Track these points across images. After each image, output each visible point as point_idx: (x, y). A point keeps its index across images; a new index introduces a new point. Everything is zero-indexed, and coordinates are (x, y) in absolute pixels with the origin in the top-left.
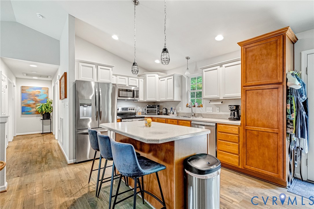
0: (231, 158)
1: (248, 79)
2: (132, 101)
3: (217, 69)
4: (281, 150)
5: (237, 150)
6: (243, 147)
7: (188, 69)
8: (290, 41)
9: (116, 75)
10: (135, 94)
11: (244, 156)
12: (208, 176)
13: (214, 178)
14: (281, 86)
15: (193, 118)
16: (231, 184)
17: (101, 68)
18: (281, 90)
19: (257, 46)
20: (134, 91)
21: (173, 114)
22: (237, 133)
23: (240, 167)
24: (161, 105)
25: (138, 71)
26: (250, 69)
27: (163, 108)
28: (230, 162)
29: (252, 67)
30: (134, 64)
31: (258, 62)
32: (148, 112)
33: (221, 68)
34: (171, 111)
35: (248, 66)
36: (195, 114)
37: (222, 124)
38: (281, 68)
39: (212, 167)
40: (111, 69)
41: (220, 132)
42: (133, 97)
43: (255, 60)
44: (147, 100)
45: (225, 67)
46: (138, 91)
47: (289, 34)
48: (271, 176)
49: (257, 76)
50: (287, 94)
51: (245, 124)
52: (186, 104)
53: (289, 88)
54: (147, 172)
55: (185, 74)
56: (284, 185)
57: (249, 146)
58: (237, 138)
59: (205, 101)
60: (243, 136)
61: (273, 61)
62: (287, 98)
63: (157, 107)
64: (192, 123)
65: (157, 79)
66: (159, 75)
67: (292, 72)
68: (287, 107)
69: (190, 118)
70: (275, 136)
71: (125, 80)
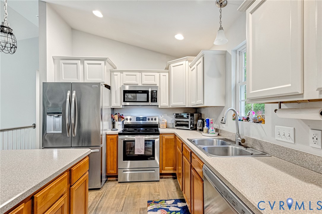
9: (122, 72)
17: (88, 64)
20: (148, 91)
36: (243, 141)
40: (103, 62)
42: (148, 100)
44: (172, 105)
46: (157, 91)
63: (189, 116)
65: (187, 68)
66: (189, 61)
71: (136, 77)
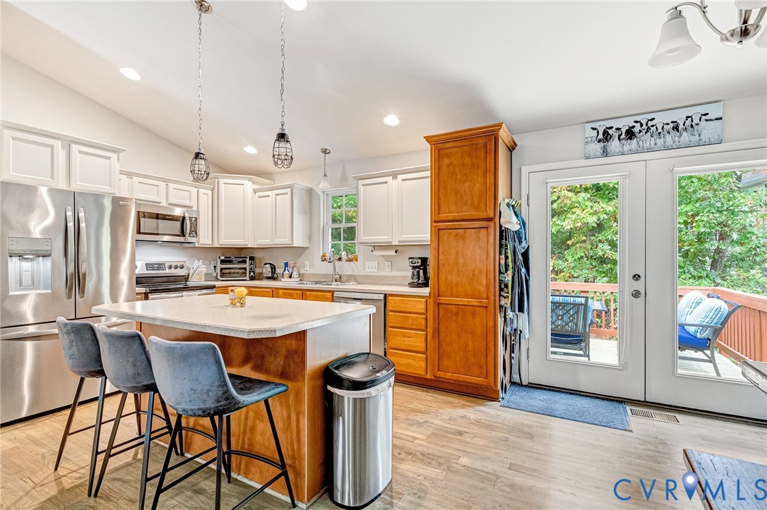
0: (412, 361)
1: (443, 209)
2: (176, 244)
3: (387, 182)
4: (491, 335)
5: (424, 345)
6: (433, 337)
7: (325, 175)
8: (505, 146)
9: (130, 175)
10: (185, 227)
11: (435, 354)
12: (372, 391)
13: (382, 394)
14: (492, 224)
15: (337, 285)
16: (413, 410)
17: (80, 152)
18: (491, 230)
19: (457, 149)
20: (184, 218)
21: (290, 277)
22: (424, 311)
23: (428, 377)
24: (257, 255)
25: (208, 174)
26: (445, 189)
27: (265, 264)
28: (410, 371)
29: (449, 187)
30: (197, 155)
31: (459, 177)
32: (223, 275)
33: (395, 182)
34: (285, 270)
35: (442, 184)
36: (340, 277)
37: (397, 296)
38: (493, 192)
39: (379, 375)
40: (114, 156)
41: (392, 311)
42: (183, 234)
43: (453, 174)
44: (221, 243)
45: (403, 180)
46: (196, 219)
47: (503, 134)
48: (477, 384)
49: (456, 203)
50: (501, 239)
51: (437, 294)
52: (321, 254)
53: (503, 228)
54: (248, 399)
55: (320, 187)
56: (494, 396)
57: (442, 334)
58: (423, 322)
59: (362, 247)
60: (434, 317)
61: (480, 179)
62: (501, 246)
63: (248, 260)
64: (335, 295)
65: (250, 192)
66: (254, 183)
67: (507, 201)
68: (499, 261)
69: (331, 285)
70: (483, 311)
71: (158, 190)
